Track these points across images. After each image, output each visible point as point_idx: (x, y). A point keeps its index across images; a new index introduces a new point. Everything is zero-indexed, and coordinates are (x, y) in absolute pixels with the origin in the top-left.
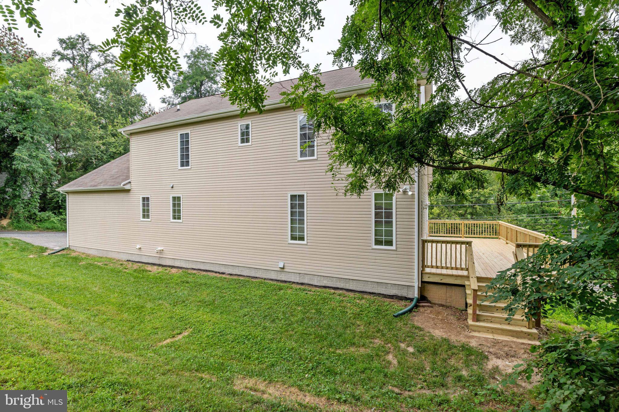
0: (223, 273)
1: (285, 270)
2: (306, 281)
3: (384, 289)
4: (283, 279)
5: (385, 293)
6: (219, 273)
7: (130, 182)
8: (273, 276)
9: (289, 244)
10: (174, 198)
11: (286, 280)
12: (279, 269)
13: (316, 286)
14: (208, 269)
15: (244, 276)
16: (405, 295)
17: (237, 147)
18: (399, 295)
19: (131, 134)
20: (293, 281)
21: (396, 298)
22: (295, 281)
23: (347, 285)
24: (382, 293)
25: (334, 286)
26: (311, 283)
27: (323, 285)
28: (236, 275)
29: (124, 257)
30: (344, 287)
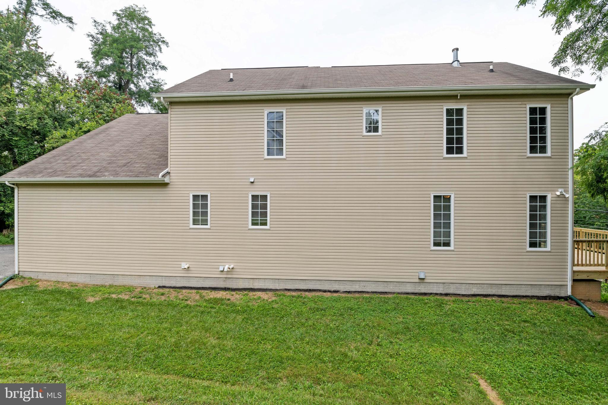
0: (336, 292)
1: (426, 281)
2: (451, 291)
3: (537, 291)
4: (423, 291)
5: (538, 295)
6: (329, 291)
7: (168, 173)
8: (409, 289)
9: (431, 251)
10: (255, 198)
11: (426, 291)
12: (417, 280)
13: (463, 295)
14: (311, 288)
15: (368, 292)
16: (557, 294)
17: (361, 137)
18: (553, 295)
19: (172, 103)
20: (435, 292)
21: (550, 299)
22: (438, 292)
23: (499, 290)
24: (535, 295)
25: (485, 293)
26: (458, 292)
27: (472, 293)
28: (355, 292)
29: (153, 283)
30: (496, 294)
